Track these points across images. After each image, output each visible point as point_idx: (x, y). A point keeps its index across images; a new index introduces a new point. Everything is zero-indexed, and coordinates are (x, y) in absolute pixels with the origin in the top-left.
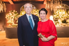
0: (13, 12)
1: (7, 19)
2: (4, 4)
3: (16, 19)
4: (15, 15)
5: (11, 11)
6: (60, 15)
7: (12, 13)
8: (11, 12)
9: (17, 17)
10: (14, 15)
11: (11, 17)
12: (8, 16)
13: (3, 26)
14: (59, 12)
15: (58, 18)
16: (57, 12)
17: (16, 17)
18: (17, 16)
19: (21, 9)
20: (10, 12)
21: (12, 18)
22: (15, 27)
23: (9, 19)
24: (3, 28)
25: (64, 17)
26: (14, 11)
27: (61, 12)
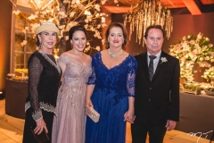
0: (195, 39)
2: (166, 13)
3: (203, 65)
4: (198, 50)
5: (189, 37)
7: (192, 42)
8: (189, 40)
9: (208, 58)
10: (195, 51)
11: (187, 57)
12: (177, 52)
17: (201, 59)
18: (209, 55)
20: (184, 38)
21: (189, 59)
22: (195, 93)
26: (199, 37)
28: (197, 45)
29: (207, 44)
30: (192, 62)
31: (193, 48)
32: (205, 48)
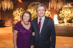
1: (14, 16)
4: (21, 12)
6: (65, 14)
7: (19, 10)
10: (20, 13)
11: (18, 14)
12: (15, 13)
13: (12, 22)
14: (65, 11)
15: (63, 17)
16: (62, 12)
19: (28, 7)
20: (17, 9)
21: (19, 15)
23: (16, 16)
24: (11, 24)
25: (69, 16)
26: (21, 9)
27: (67, 12)
28: (21, 11)
29: (23, 11)
30: (20, 16)
31: (19, 12)
32: (23, 12)
